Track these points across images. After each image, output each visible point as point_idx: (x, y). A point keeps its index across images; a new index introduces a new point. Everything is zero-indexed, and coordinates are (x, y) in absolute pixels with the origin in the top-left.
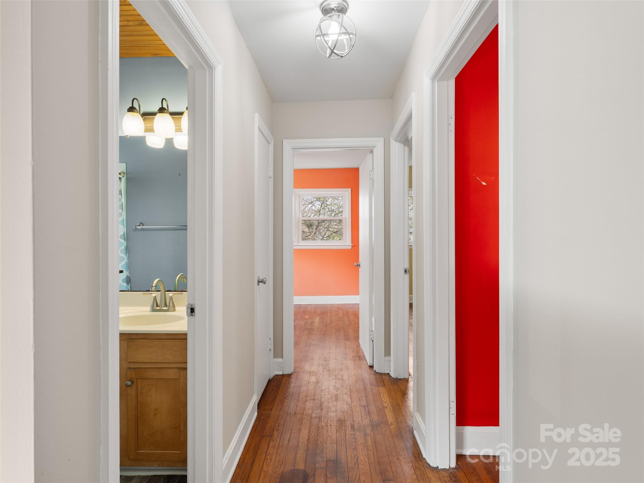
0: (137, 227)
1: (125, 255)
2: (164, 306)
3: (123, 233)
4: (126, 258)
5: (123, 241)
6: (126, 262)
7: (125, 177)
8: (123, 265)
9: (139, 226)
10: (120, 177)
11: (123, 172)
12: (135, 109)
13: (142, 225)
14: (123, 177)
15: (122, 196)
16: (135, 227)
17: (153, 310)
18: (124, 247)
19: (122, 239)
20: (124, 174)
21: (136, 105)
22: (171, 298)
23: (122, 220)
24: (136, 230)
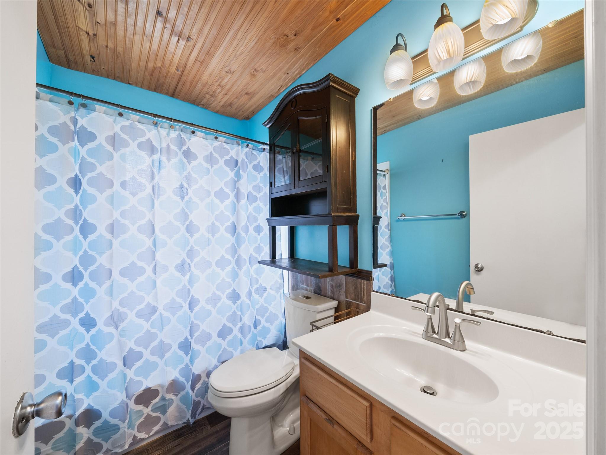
0: (399, 218)
1: (389, 243)
2: (445, 337)
3: (387, 224)
4: (390, 246)
5: (387, 230)
6: (390, 250)
7: (389, 173)
8: (387, 252)
9: (401, 216)
10: (385, 174)
11: (387, 170)
12: (400, 45)
13: (403, 216)
14: (387, 174)
15: (386, 191)
16: (397, 218)
17: (428, 338)
18: (388, 236)
19: (387, 229)
20: (388, 171)
21: (401, 41)
22: (457, 326)
23: (387, 212)
24: (398, 220)
